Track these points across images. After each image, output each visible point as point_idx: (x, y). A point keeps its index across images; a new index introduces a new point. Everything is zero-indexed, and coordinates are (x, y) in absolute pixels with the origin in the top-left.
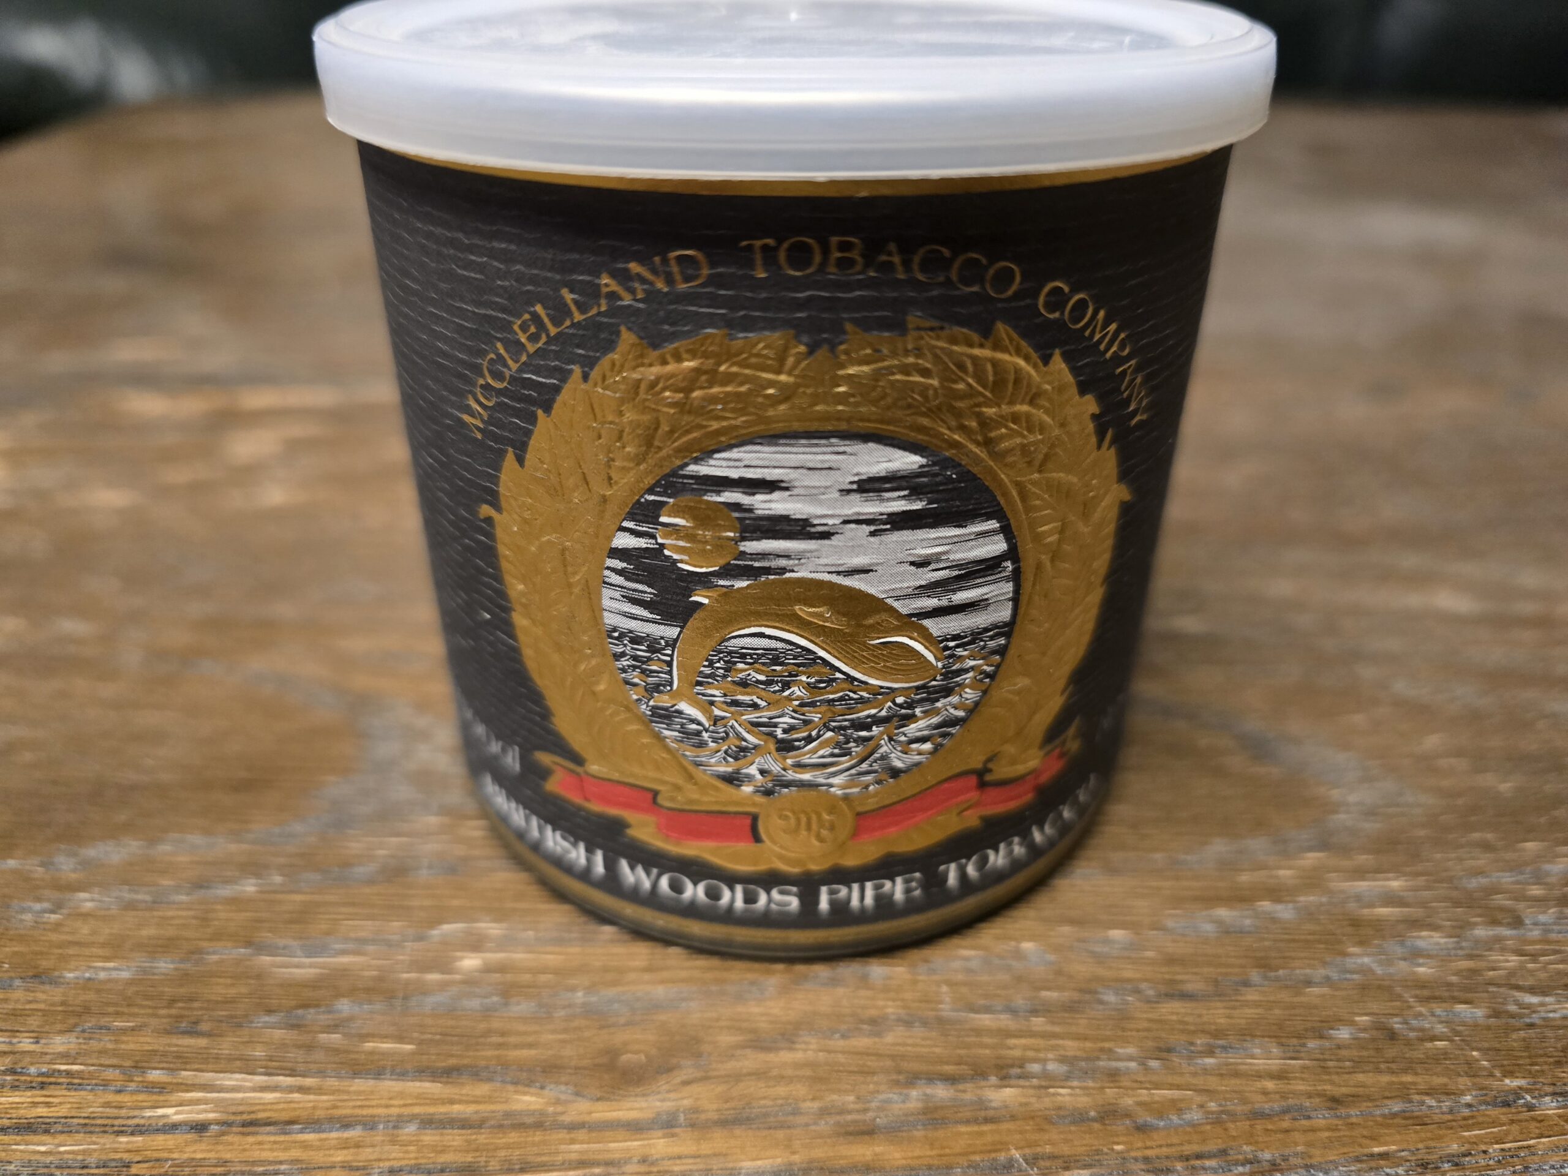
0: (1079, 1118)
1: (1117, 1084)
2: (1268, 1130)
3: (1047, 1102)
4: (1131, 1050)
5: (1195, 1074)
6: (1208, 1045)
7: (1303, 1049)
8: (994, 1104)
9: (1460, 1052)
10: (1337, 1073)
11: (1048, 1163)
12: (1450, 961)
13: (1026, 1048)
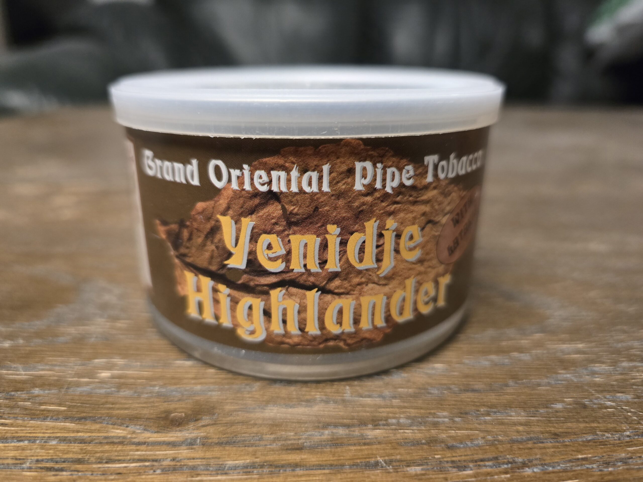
0: (416, 443)
1: (438, 428)
2: (520, 448)
3: (399, 436)
4: (445, 414)
5: (480, 424)
6: (487, 411)
7: (537, 413)
8: (370, 437)
9: (621, 413)
10: (557, 423)
11: (398, 464)
12: (612, 376)
13: (388, 413)
